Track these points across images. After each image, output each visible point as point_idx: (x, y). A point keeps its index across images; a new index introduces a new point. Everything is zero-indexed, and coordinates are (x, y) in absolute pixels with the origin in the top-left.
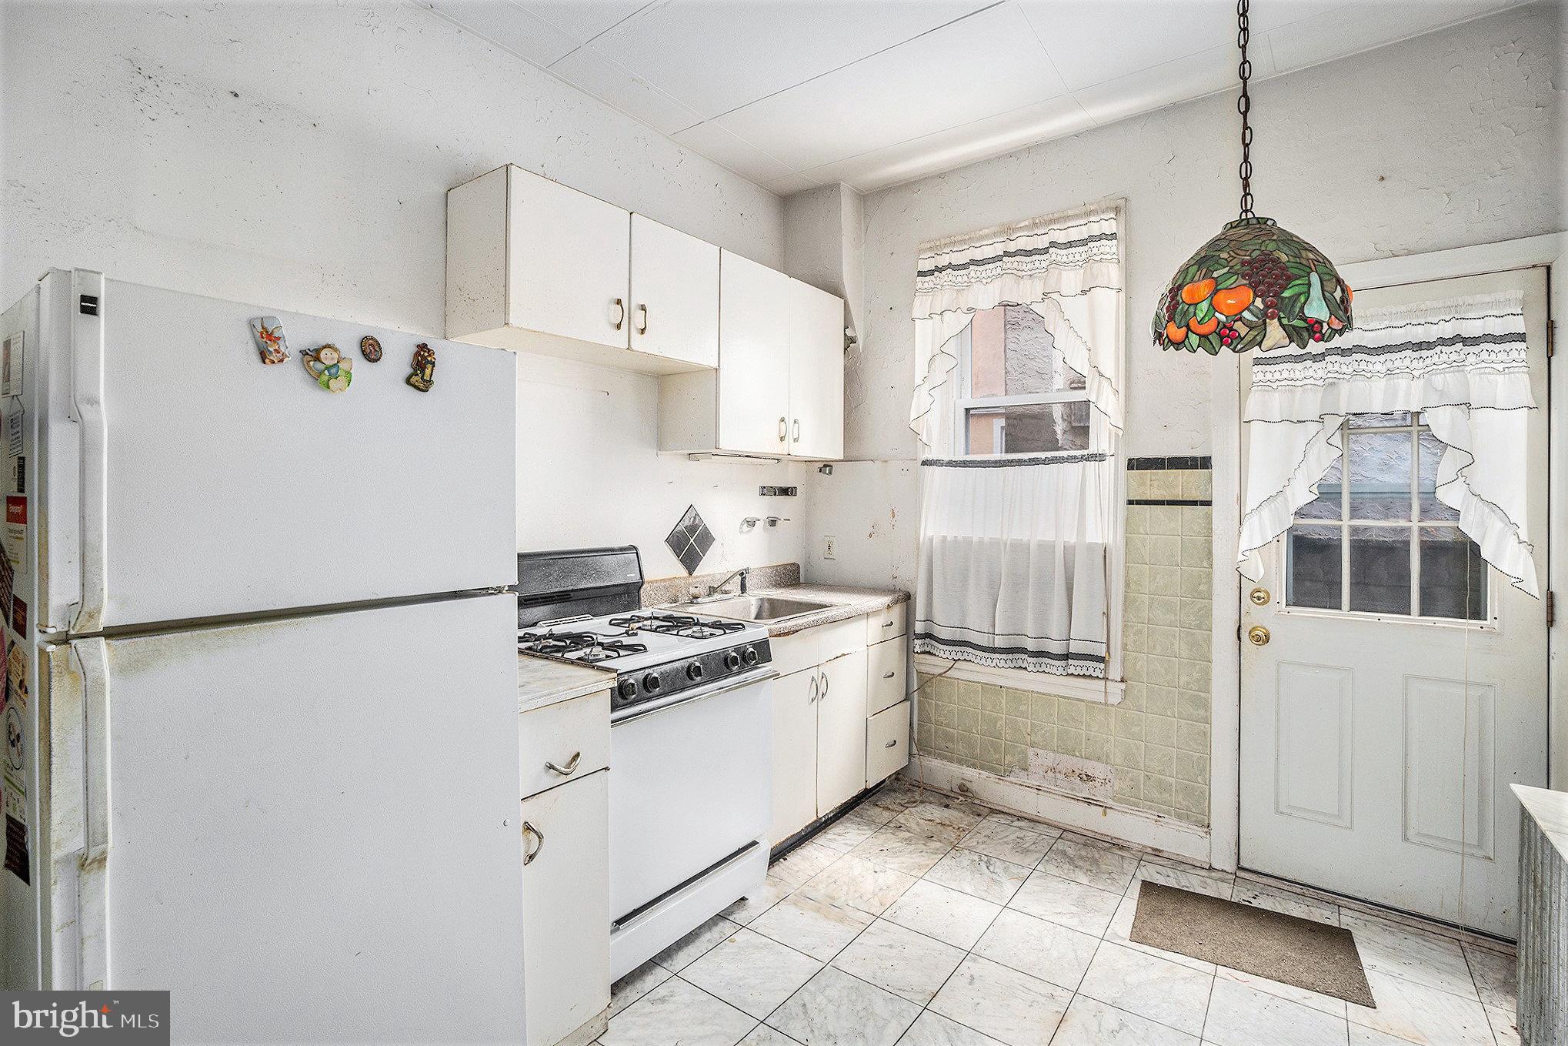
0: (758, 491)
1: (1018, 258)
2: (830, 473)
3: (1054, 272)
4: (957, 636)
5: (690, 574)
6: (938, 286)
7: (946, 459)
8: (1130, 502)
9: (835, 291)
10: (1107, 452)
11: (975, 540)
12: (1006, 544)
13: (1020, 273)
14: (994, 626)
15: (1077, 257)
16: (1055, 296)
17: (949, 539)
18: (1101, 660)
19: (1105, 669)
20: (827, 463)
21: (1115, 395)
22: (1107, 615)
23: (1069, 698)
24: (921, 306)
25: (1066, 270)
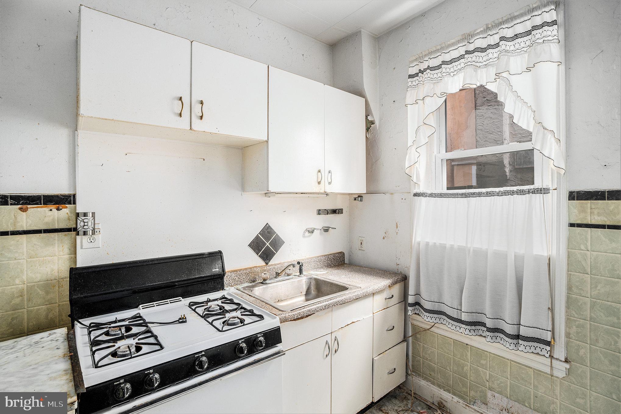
0: (316, 212)
1: (476, 54)
2: (361, 200)
3: (504, 59)
4: (436, 307)
5: (267, 264)
6: (421, 82)
7: (429, 192)
8: (572, 225)
9: (360, 93)
10: (550, 186)
11: (448, 246)
12: (469, 250)
13: (478, 64)
14: (461, 305)
15: (523, 45)
16: (504, 75)
17: (430, 244)
18: (548, 343)
19: (551, 351)
20: (360, 195)
21: (557, 143)
22: (552, 309)
23: (519, 363)
24: (410, 97)
25: (513, 56)
